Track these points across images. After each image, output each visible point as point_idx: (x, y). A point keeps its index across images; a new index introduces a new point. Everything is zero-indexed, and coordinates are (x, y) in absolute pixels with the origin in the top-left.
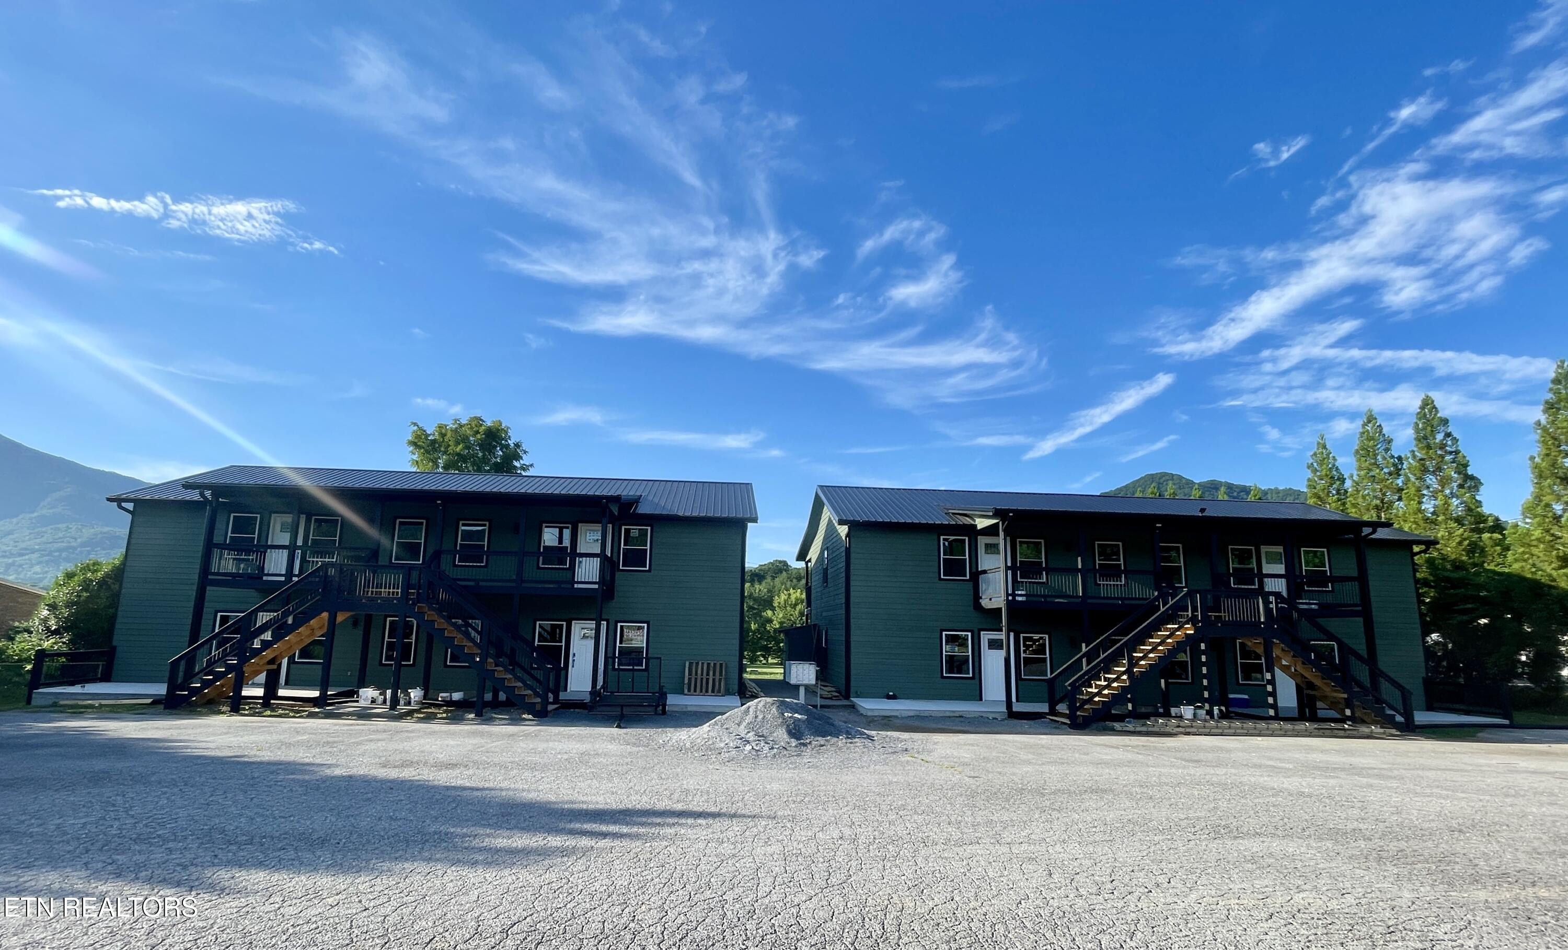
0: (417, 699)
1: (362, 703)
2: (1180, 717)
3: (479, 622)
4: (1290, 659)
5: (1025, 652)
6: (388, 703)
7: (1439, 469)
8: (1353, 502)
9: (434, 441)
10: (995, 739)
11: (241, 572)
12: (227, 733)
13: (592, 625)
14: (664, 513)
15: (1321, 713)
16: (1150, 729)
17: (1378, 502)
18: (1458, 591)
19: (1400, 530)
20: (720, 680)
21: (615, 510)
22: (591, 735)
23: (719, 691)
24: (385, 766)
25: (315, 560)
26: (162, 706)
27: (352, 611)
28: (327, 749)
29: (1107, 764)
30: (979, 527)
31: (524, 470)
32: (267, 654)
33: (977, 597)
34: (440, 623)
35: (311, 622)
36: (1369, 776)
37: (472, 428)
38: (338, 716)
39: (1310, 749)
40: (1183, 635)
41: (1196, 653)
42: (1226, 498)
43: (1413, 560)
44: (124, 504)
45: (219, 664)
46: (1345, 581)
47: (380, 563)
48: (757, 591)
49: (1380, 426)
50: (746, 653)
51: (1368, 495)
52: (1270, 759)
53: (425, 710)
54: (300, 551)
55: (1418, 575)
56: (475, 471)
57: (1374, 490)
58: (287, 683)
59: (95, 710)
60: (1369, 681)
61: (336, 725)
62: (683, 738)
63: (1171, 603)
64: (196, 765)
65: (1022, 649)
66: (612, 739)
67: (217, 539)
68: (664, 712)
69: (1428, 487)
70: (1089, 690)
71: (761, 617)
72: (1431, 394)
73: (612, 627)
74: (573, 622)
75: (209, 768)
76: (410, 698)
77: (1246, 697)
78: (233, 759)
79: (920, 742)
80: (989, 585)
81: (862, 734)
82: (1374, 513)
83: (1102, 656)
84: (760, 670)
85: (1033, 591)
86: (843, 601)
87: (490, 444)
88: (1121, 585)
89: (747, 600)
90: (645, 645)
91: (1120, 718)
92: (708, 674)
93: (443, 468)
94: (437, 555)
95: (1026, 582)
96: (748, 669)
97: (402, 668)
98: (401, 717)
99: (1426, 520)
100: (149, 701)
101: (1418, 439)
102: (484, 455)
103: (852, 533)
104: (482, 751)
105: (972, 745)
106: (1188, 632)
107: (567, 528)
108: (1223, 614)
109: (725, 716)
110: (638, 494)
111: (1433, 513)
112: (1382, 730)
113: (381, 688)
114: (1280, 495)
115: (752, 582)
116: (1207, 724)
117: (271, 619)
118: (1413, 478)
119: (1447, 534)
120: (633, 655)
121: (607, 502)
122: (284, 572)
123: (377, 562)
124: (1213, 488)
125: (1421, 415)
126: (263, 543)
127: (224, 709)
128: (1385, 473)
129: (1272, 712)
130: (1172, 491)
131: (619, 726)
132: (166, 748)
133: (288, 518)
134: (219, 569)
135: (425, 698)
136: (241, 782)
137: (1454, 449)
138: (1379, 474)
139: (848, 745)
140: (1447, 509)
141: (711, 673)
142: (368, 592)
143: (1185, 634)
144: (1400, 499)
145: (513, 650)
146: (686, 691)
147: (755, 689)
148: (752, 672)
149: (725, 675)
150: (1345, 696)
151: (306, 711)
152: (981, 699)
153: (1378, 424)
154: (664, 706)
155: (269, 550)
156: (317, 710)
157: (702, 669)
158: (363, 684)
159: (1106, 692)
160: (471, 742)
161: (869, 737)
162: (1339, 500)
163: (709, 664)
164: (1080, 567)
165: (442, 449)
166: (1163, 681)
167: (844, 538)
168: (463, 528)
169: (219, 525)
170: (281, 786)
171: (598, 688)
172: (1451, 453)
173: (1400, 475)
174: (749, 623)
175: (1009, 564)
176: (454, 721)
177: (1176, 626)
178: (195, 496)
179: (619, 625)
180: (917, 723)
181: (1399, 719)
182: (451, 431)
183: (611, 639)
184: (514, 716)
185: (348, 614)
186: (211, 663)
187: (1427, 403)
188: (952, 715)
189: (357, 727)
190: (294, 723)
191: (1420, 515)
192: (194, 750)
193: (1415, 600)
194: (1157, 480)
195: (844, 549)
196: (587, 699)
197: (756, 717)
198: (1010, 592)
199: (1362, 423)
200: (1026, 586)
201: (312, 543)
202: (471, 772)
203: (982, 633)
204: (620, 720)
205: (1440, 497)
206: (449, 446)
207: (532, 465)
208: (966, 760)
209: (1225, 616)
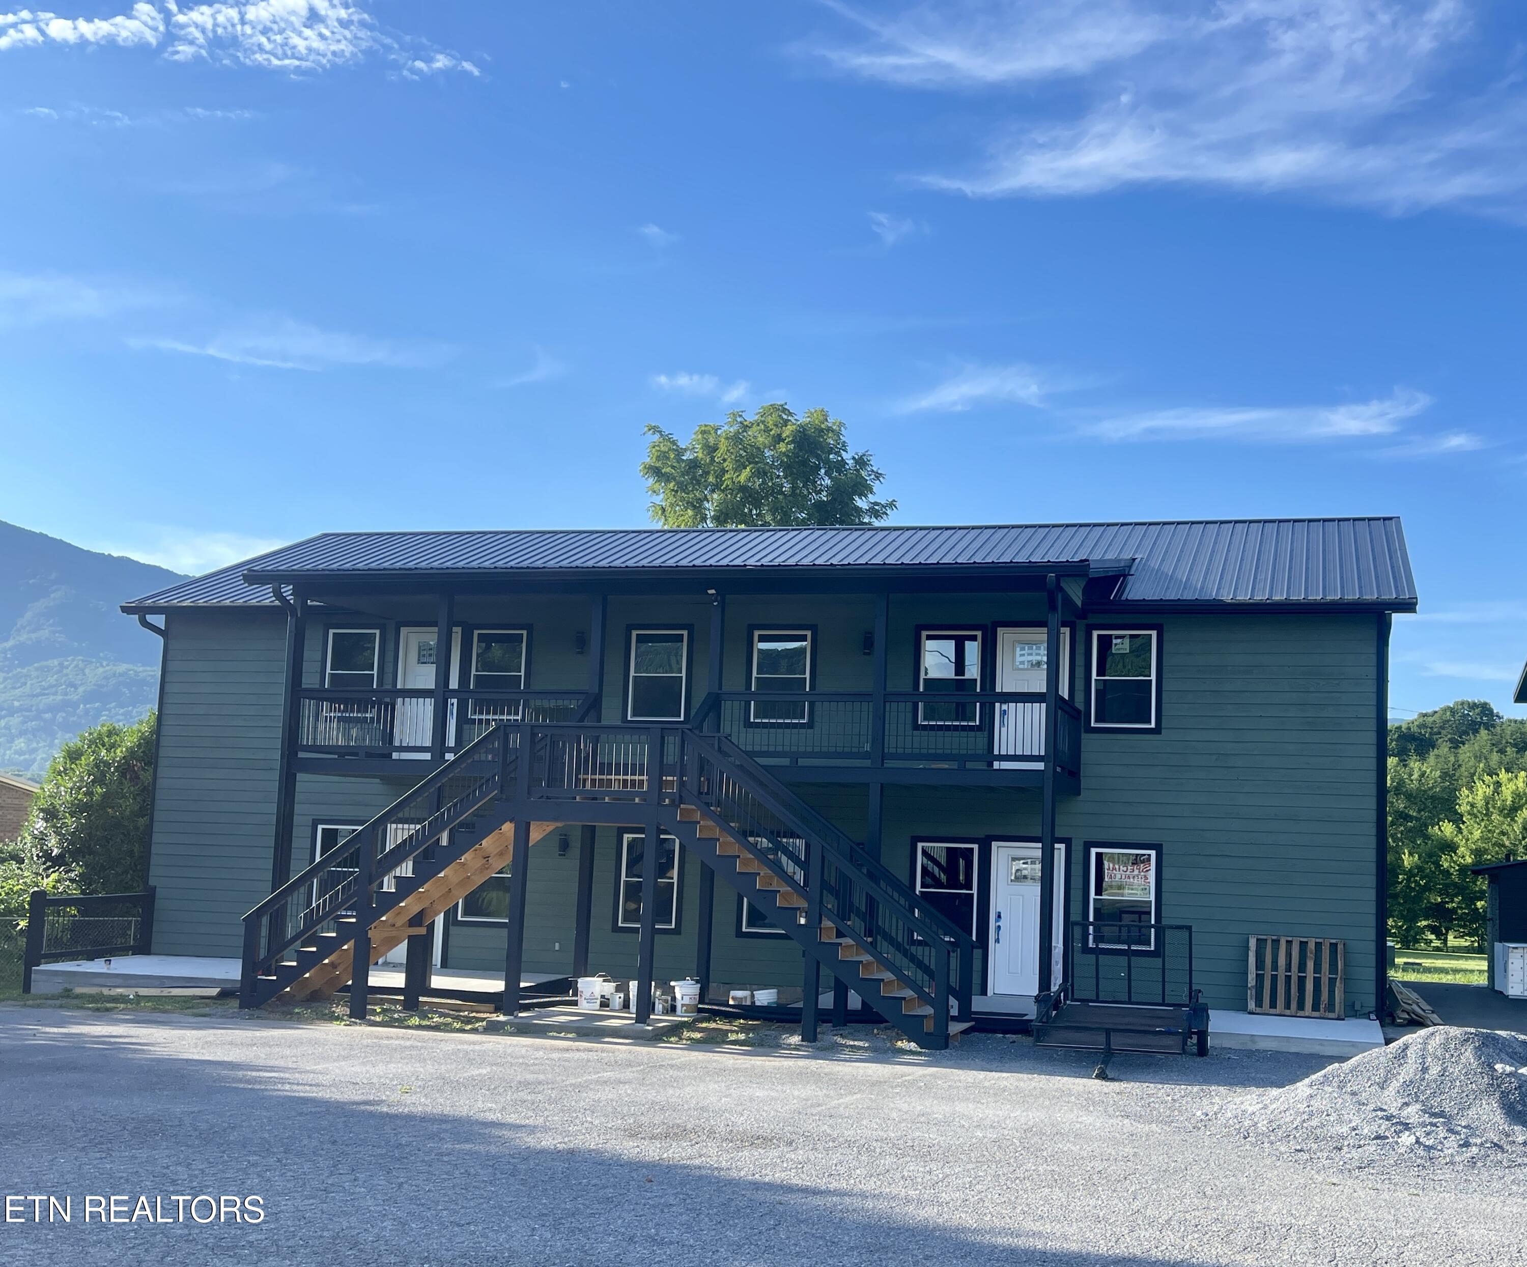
0: (687, 1001)
1: (586, 1006)
3: (800, 843)
6: (633, 1008)
9: (694, 464)
11: (352, 743)
12: (346, 1058)
13: (1035, 850)
14: (1189, 596)
20: (1332, 982)
21: (1075, 592)
22: (1043, 1092)
23: (1331, 1007)
24: (633, 1136)
25: (484, 717)
26: (235, 1003)
27: (555, 819)
28: (523, 1095)
31: (876, 514)
32: (410, 905)
34: (727, 844)
35: (484, 842)
37: (767, 430)
38: (541, 1031)
44: (150, 618)
45: (325, 923)
47: (604, 722)
48: (1415, 776)
50: (1390, 922)
53: (704, 1025)
54: (455, 701)
56: (779, 523)
58: (444, 964)
59: (129, 1006)
61: (538, 1049)
62: (1251, 1109)
64: (301, 1114)
66: (1089, 1104)
67: (309, 680)
68: (1203, 1050)
71: (1427, 837)
73: (1077, 856)
74: (994, 844)
75: (325, 1123)
76: (674, 999)
78: (362, 1108)
84: (1427, 962)
87: (805, 463)
89: (1390, 797)
90: (1152, 898)
92: (1302, 967)
93: (716, 518)
94: (714, 703)
96: (1397, 961)
97: (657, 937)
98: (658, 1037)
100: (214, 992)
102: (794, 488)
104: (819, 1114)
107: (974, 638)
109: (1347, 1066)
110: (1127, 556)
113: (619, 977)
115: (1402, 754)
117: (411, 837)
120: (1127, 919)
121: (1058, 578)
122: (428, 743)
123: (599, 720)
126: (388, 687)
127: (339, 1010)
131: (1102, 1076)
132: (248, 1082)
133: (430, 636)
134: (315, 739)
135: (700, 1002)
136: (379, 1151)
141: (1310, 965)
142: (585, 780)
145: (872, 903)
146: (1252, 1005)
147: (1420, 1006)
148: (1407, 967)
149: (1345, 971)
151: (483, 1020)
154: (1203, 1035)
155: (400, 700)
156: (502, 1018)
157: (1289, 955)
158: (584, 968)
160: (796, 1093)
163: (1303, 945)
165: (711, 479)
168: (763, 646)
169: (311, 654)
170: (449, 1163)
171: (1054, 988)
174: (1398, 853)
176: (761, 1050)
178: (264, 596)
179: (1094, 851)
182: (727, 438)
183: (1077, 882)
184: (880, 1044)
185: (549, 827)
186: (312, 921)
189: (577, 1055)
190: (462, 1042)
192: (295, 1087)
196: (1031, 1012)
197: (1425, 1070)
201: (477, 684)
202: (800, 1155)
204: (1105, 1063)
206: (724, 471)
207: (892, 505)
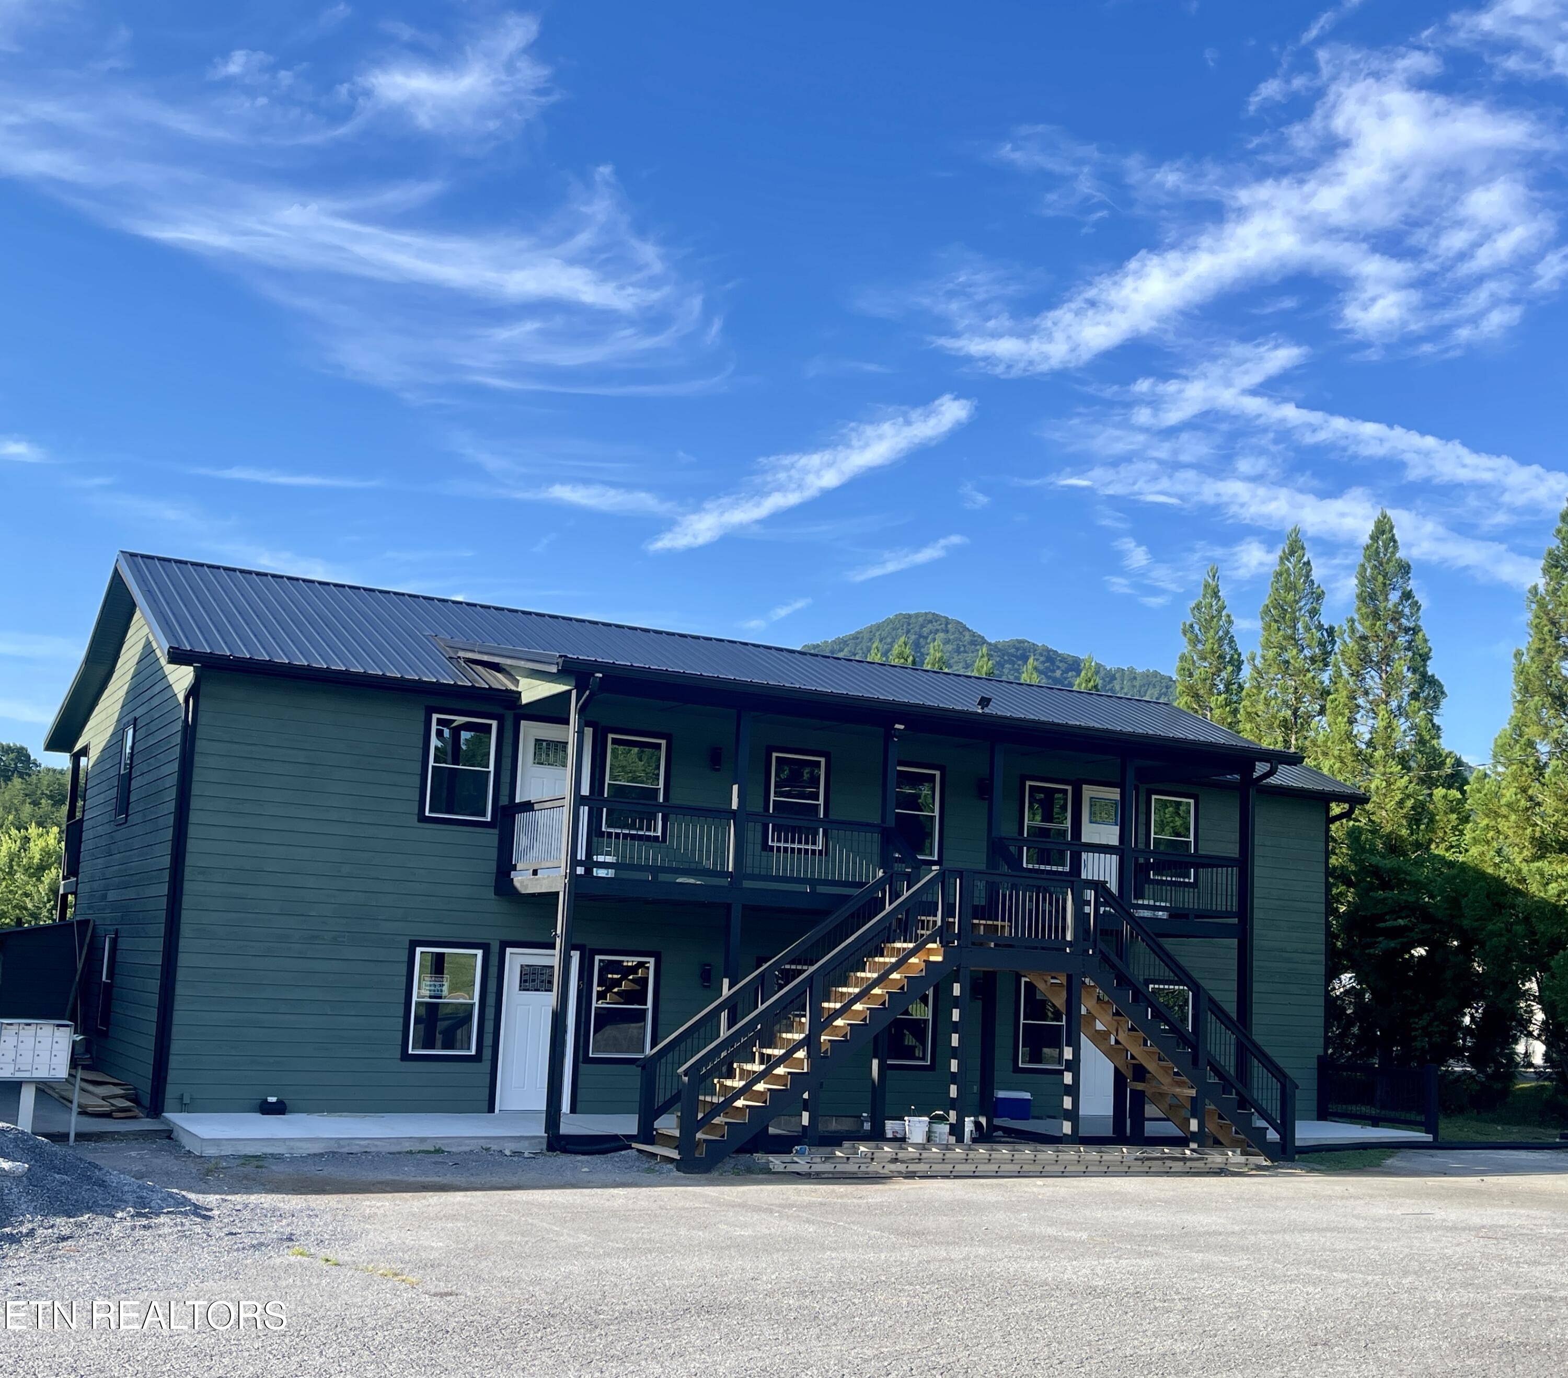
2: (901, 1140)
4: (1109, 1018)
5: (601, 996)
7: (1387, 659)
8: (1249, 710)
10: (510, 1203)
15: (1151, 1128)
16: (840, 1168)
17: (1289, 712)
18: (1388, 894)
19: (1316, 772)
29: (740, 1246)
30: (525, 699)
33: (505, 867)
36: (1207, 1248)
39: (1123, 1200)
40: (923, 965)
41: (943, 1002)
42: (1035, 679)
43: (1328, 830)
46: (1218, 866)
49: (1308, 563)
51: (1276, 697)
52: (1052, 1223)
55: (1333, 861)
57: (1285, 690)
60: (1233, 1063)
63: (906, 895)
65: (596, 988)
69: (1366, 693)
70: (729, 1083)
72: (1390, 513)
77: (1027, 1096)
79: (328, 1217)
80: (533, 840)
81: (185, 1201)
82: (1279, 735)
83: (761, 1008)
85: (632, 858)
86: (167, 861)
88: (813, 852)
91: (783, 1145)
95: (617, 835)
99: (1358, 755)
101: (1361, 598)
103: (204, 689)
105: (454, 1218)
106: (932, 958)
108: (999, 923)
111: (1370, 744)
112: (1242, 1159)
114: (1137, 683)
116: (949, 1155)
118: (1346, 672)
119: (1384, 783)
124: (1018, 658)
125: (1372, 553)
128: (1306, 657)
129: (1067, 1128)
130: (938, 655)
137: (1412, 625)
138: (1295, 658)
139: (138, 1233)
140: (1390, 737)
143: (927, 962)
144: (1322, 711)
150: (1193, 1092)
152: (491, 1109)
153: (1305, 559)
159: (760, 1087)
161: (199, 1211)
162: (1228, 703)
164: (735, 806)
166: (875, 1063)
167: (181, 697)
172: (1406, 630)
173: (1326, 665)
175: (585, 791)
177: (911, 945)
180: (330, 1171)
181: (1272, 1135)
187: (1383, 529)
188: (417, 1147)
191: (1349, 745)
193: (1322, 908)
194: (917, 629)
195: (179, 726)
198: (581, 855)
199: (1280, 553)
200: (617, 845)
203: (509, 950)
205: (1382, 713)
208: (434, 1255)
209: (1003, 927)
